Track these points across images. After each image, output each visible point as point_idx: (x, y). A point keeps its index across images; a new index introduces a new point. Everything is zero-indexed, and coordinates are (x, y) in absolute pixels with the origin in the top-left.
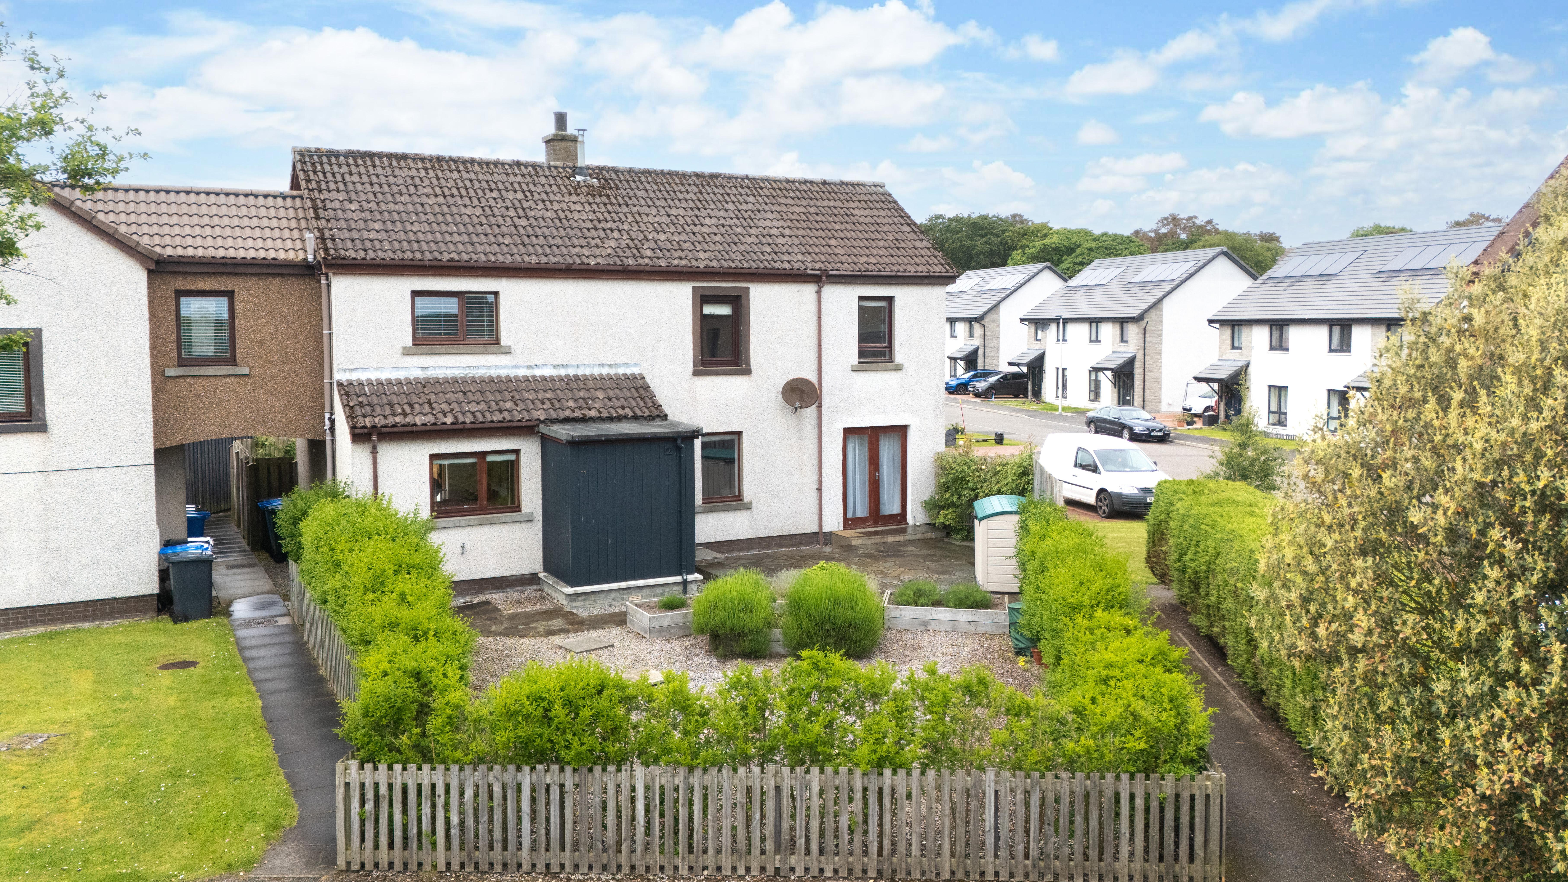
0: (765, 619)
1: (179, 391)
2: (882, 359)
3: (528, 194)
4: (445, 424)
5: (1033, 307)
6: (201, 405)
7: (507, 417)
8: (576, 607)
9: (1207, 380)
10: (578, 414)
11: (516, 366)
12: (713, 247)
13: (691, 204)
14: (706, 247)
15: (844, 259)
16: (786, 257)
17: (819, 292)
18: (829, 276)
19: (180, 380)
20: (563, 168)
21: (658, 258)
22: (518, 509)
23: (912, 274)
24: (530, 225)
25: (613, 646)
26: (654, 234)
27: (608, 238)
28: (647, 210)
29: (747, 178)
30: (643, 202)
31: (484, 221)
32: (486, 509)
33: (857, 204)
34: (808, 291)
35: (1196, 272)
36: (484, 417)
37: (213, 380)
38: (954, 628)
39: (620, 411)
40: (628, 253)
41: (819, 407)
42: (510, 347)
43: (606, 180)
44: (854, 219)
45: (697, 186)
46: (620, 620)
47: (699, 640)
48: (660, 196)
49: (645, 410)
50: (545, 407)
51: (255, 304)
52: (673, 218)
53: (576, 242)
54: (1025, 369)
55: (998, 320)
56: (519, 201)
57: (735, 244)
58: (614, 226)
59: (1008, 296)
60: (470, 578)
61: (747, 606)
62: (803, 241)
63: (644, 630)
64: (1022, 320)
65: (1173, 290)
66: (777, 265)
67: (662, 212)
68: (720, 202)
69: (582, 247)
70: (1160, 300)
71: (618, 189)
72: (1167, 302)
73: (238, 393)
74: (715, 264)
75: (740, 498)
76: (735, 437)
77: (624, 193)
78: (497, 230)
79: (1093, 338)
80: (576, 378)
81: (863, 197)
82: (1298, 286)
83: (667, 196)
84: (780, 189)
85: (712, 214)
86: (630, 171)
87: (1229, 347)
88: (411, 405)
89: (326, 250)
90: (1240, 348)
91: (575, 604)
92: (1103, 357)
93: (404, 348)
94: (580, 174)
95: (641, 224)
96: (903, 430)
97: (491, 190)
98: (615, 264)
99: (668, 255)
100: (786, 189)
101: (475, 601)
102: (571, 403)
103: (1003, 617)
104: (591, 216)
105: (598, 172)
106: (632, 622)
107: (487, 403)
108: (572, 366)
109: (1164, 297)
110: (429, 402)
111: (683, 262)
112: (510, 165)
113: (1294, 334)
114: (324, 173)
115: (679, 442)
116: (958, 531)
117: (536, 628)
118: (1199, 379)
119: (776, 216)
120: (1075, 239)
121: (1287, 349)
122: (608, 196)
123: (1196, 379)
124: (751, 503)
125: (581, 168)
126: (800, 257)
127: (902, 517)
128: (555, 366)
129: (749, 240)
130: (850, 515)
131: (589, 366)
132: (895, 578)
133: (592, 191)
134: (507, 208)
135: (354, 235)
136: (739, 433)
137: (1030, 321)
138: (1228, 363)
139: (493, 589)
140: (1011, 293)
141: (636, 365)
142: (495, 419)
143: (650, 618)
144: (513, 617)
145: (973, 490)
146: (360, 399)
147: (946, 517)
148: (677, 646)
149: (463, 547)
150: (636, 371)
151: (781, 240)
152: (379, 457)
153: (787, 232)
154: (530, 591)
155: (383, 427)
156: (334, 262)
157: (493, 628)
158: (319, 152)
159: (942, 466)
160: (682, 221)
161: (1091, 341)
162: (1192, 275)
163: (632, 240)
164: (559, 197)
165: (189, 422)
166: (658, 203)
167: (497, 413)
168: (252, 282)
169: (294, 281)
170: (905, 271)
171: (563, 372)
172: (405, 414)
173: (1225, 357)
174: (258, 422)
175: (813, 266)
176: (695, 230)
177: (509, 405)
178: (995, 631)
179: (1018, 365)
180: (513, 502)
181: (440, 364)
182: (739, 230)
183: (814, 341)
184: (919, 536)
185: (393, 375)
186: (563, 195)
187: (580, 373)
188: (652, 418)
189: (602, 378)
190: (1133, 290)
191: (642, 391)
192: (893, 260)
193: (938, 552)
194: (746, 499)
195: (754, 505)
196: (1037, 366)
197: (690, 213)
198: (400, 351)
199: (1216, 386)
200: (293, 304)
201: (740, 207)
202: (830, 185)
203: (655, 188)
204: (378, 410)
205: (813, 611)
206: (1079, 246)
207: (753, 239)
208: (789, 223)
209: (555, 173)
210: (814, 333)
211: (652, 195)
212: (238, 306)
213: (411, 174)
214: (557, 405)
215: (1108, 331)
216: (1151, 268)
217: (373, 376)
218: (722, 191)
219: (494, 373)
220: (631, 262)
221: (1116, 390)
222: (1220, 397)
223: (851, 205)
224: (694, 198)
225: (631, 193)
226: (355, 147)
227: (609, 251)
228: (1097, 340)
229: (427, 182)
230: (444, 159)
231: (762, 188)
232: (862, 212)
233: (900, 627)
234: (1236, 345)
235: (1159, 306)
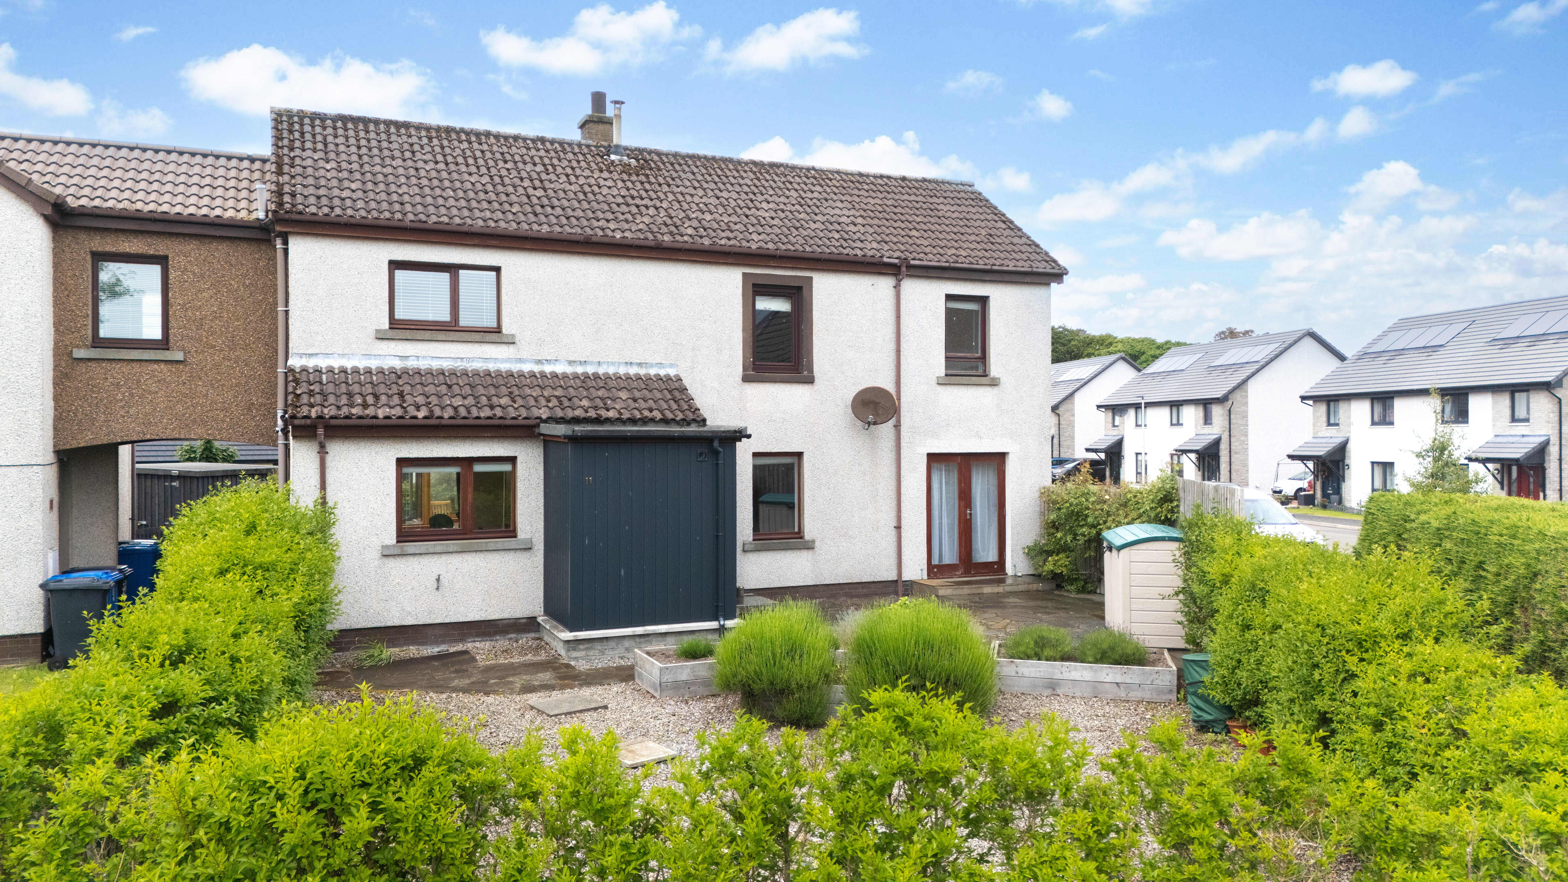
0: (821, 669)
1: (91, 378)
2: (974, 372)
3: (550, 167)
4: (415, 417)
5: (1110, 394)
6: (120, 397)
7: (498, 412)
8: (576, 659)
9: (1303, 458)
10: (592, 414)
11: (520, 360)
12: (769, 230)
13: (746, 189)
14: (760, 229)
15: (928, 250)
16: (859, 244)
17: (897, 287)
18: (910, 267)
19: (93, 365)
20: (596, 147)
21: (701, 237)
22: (511, 533)
23: (1010, 268)
24: (547, 196)
25: (606, 707)
26: (699, 214)
27: (641, 214)
28: (693, 191)
29: (814, 169)
30: (688, 184)
31: (489, 188)
32: (471, 532)
33: (942, 200)
34: (884, 285)
35: (1281, 353)
36: (469, 412)
37: (136, 366)
38: (1096, 691)
39: (646, 413)
40: (664, 229)
41: (897, 426)
42: (513, 336)
43: (646, 161)
44: (940, 214)
45: (754, 173)
46: (626, 674)
47: (729, 702)
48: (709, 179)
49: (678, 413)
50: (550, 405)
51: (194, 274)
52: (722, 200)
53: (600, 215)
54: (1102, 456)
55: (1073, 409)
56: (538, 174)
57: (797, 229)
58: (649, 203)
59: (1082, 386)
60: (447, 621)
61: (794, 650)
62: (879, 230)
63: (653, 686)
64: (1099, 407)
65: (1258, 371)
66: (845, 252)
67: (710, 193)
68: (779, 188)
69: (608, 221)
70: (1245, 382)
71: (659, 170)
72: (1251, 383)
73: (169, 383)
74: (771, 246)
75: (800, 535)
76: (794, 460)
77: (666, 174)
78: (503, 198)
79: (1175, 421)
80: (596, 376)
81: (948, 194)
82: (1399, 360)
83: (717, 179)
84: (852, 182)
85: (770, 199)
86: (676, 155)
87: (1325, 424)
88: (376, 397)
89: (280, 204)
90: (1337, 425)
91: (574, 654)
92: (1187, 439)
93: (377, 331)
94: (616, 153)
95: (684, 204)
96: (1001, 457)
97: (506, 162)
98: (646, 239)
99: (713, 234)
100: (858, 182)
101: (452, 650)
102: (585, 403)
103: (1168, 677)
104: (624, 192)
105: (638, 153)
106: (640, 675)
107: (475, 398)
108: (591, 363)
109: (1249, 377)
110: (401, 395)
111: (732, 242)
112: (534, 141)
113: (1400, 406)
114: (302, 134)
115: (716, 444)
116: (1072, 581)
117: (512, 683)
118: (1292, 457)
119: (846, 204)
120: (1138, 347)
121: (1392, 423)
122: (647, 176)
123: (1290, 457)
124: (813, 541)
125: (617, 146)
126: (875, 245)
127: (1000, 565)
128: (571, 363)
129: (813, 226)
130: (935, 561)
131: (613, 364)
132: (999, 630)
133: (626, 169)
134: (522, 179)
135: (322, 192)
136: (800, 455)
137: (1107, 407)
138: (1324, 440)
139: (477, 636)
140: (1086, 383)
141: (672, 366)
142: (482, 415)
143: (661, 669)
144: (488, 669)
145: (1094, 526)
146: (312, 388)
147: (1057, 563)
148: (697, 709)
149: (438, 580)
150: (672, 372)
151: (852, 228)
152: (329, 459)
153: (860, 220)
154: (526, 640)
155: (332, 417)
156: (287, 216)
157: (456, 683)
158: (302, 115)
159: (1049, 501)
160: (733, 203)
161: (1172, 424)
162: (1277, 356)
163: (671, 218)
164: (587, 173)
165: (103, 417)
166: (705, 185)
167: (487, 409)
168: (191, 247)
169: (244, 246)
170: (1002, 265)
171: (580, 370)
172: (365, 405)
173: (1320, 435)
174: (195, 421)
175: (890, 256)
176: (748, 212)
177: (504, 401)
178: (1156, 698)
179: (1096, 451)
180: (507, 526)
181: (424, 353)
182: (803, 216)
183: (892, 346)
184: (1021, 588)
185: (362, 364)
186: (592, 172)
187: (601, 371)
188: (685, 422)
189: (628, 378)
190: (1215, 373)
191: (676, 393)
192: (986, 254)
193: (1050, 604)
194: (808, 536)
195: (817, 544)
196: (1115, 452)
197: (744, 196)
198: (373, 334)
199: (1311, 464)
200: (245, 276)
201: (804, 195)
202: (910, 181)
203: (704, 171)
204: (331, 399)
205: (891, 658)
206: (1143, 353)
207: (818, 225)
208: (862, 213)
209: (586, 151)
210: (892, 336)
211: (700, 178)
212: (173, 275)
213: (410, 141)
214: (566, 403)
215: (1191, 414)
216: (1231, 353)
217: (336, 363)
218: (783, 179)
219: (492, 367)
220: (667, 238)
221: (1200, 473)
222: (1316, 477)
223: (935, 200)
224: (750, 183)
225: (675, 175)
226: (346, 112)
227: (641, 226)
228: (1179, 424)
229: (427, 149)
230: (454, 130)
231: (831, 180)
232: (948, 207)
233: (1016, 690)
234: (1332, 421)
235: (1244, 387)
